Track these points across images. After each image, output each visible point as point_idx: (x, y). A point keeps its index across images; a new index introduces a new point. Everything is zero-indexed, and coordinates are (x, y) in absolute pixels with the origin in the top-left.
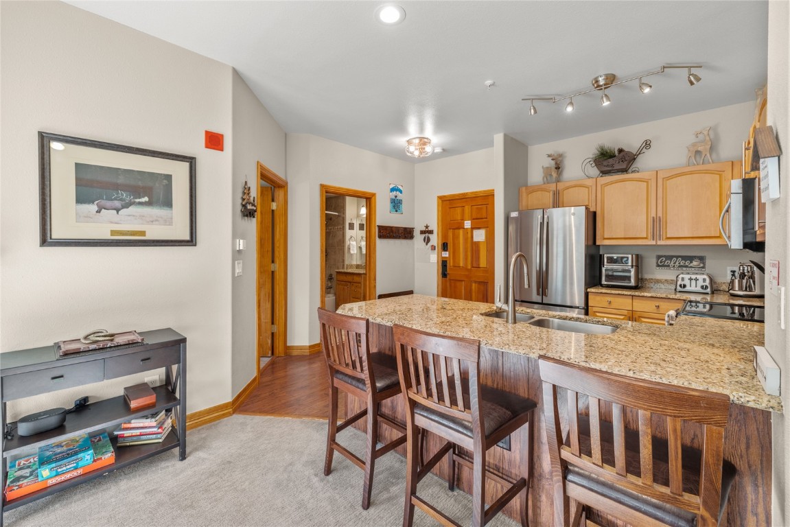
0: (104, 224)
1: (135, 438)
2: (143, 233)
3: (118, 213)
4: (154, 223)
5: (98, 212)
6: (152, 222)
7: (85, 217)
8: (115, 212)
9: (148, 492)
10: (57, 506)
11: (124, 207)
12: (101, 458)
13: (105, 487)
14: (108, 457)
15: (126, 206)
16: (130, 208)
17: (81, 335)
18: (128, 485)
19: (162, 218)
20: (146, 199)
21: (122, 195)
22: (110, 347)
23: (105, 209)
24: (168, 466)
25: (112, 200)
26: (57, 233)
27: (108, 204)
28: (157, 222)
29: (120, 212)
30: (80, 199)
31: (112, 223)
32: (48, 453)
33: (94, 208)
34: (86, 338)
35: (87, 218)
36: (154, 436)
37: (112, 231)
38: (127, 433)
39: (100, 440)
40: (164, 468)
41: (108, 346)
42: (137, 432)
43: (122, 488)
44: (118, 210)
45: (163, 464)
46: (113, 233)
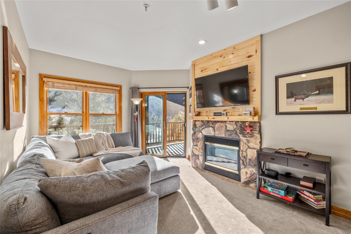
0: (297, 105)
1: (306, 199)
2: (316, 108)
3: (303, 100)
4: (322, 103)
5: (295, 101)
6: (321, 102)
7: (290, 103)
8: (302, 100)
9: (301, 223)
10: (273, 203)
11: (306, 98)
12: (288, 197)
13: (289, 209)
14: (291, 198)
15: (307, 97)
16: (309, 97)
17: (284, 148)
18: (296, 215)
19: (326, 100)
20: (317, 92)
21: (305, 92)
22: (292, 155)
23: (297, 99)
24: (317, 222)
25: (300, 95)
26: (281, 110)
27: (299, 97)
28: (324, 102)
29: (304, 100)
30: (288, 97)
31: (300, 105)
32: (273, 184)
33: (293, 99)
34: (286, 149)
35: (291, 103)
36: (314, 204)
37: (300, 108)
38: (302, 195)
39: (293, 192)
40: (316, 221)
41: (291, 154)
42: (307, 198)
43: (294, 214)
44: (303, 99)
45: (316, 220)
46: (301, 109)
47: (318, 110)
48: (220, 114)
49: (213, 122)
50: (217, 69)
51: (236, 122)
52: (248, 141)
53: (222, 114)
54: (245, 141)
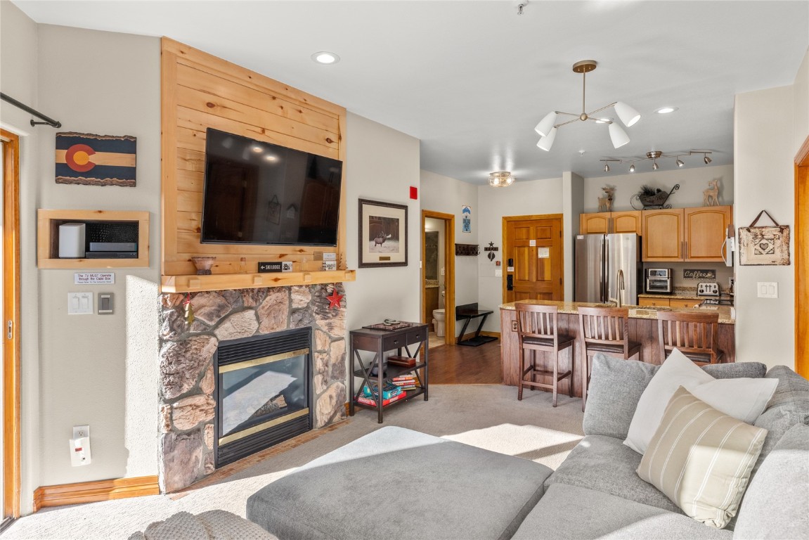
0: (377, 253)
3: (381, 246)
4: (393, 251)
5: (376, 246)
7: (372, 248)
11: (383, 242)
16: (385, 242)
20: (390, 235)
21: (383, 234)
23: (378, 243)
25: (380, 237)
26: (364, 261)
27: (379, 239)
30: (371, 238)
31: (380, 252)
36: (411, 386)
46: (381, 258)
47: (392, 261)
48: (277, 267)
49: (255, 291)
50: (263, 131)
51: (311, 287)
52: (331, 327)
53: (283, 268)
54: (325, 329)
